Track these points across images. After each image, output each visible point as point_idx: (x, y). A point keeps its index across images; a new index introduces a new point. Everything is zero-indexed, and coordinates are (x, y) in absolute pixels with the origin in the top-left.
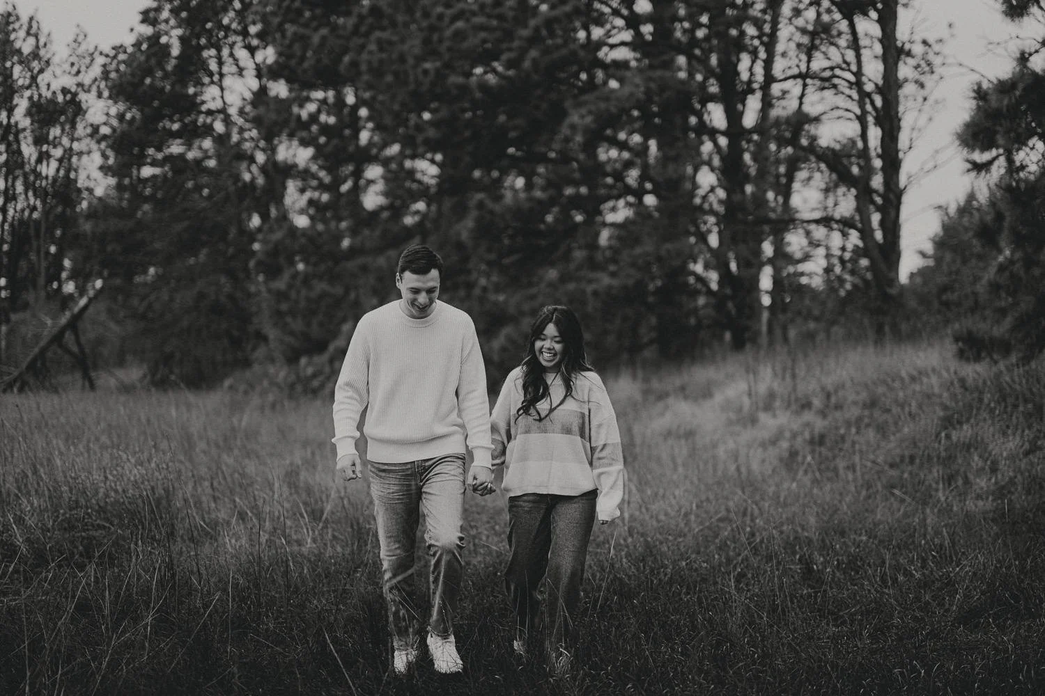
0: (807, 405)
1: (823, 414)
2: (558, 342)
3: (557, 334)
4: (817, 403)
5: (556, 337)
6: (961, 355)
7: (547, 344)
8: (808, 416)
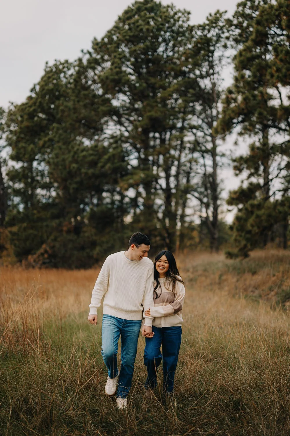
0: (188, 271)
1: (193, 273)
2: (166, 263)
3: (166, 260)
4: (191, 270)
5: (166, 261)
6: (227, 257)
7: (162, 263)
8: (189, 274)
